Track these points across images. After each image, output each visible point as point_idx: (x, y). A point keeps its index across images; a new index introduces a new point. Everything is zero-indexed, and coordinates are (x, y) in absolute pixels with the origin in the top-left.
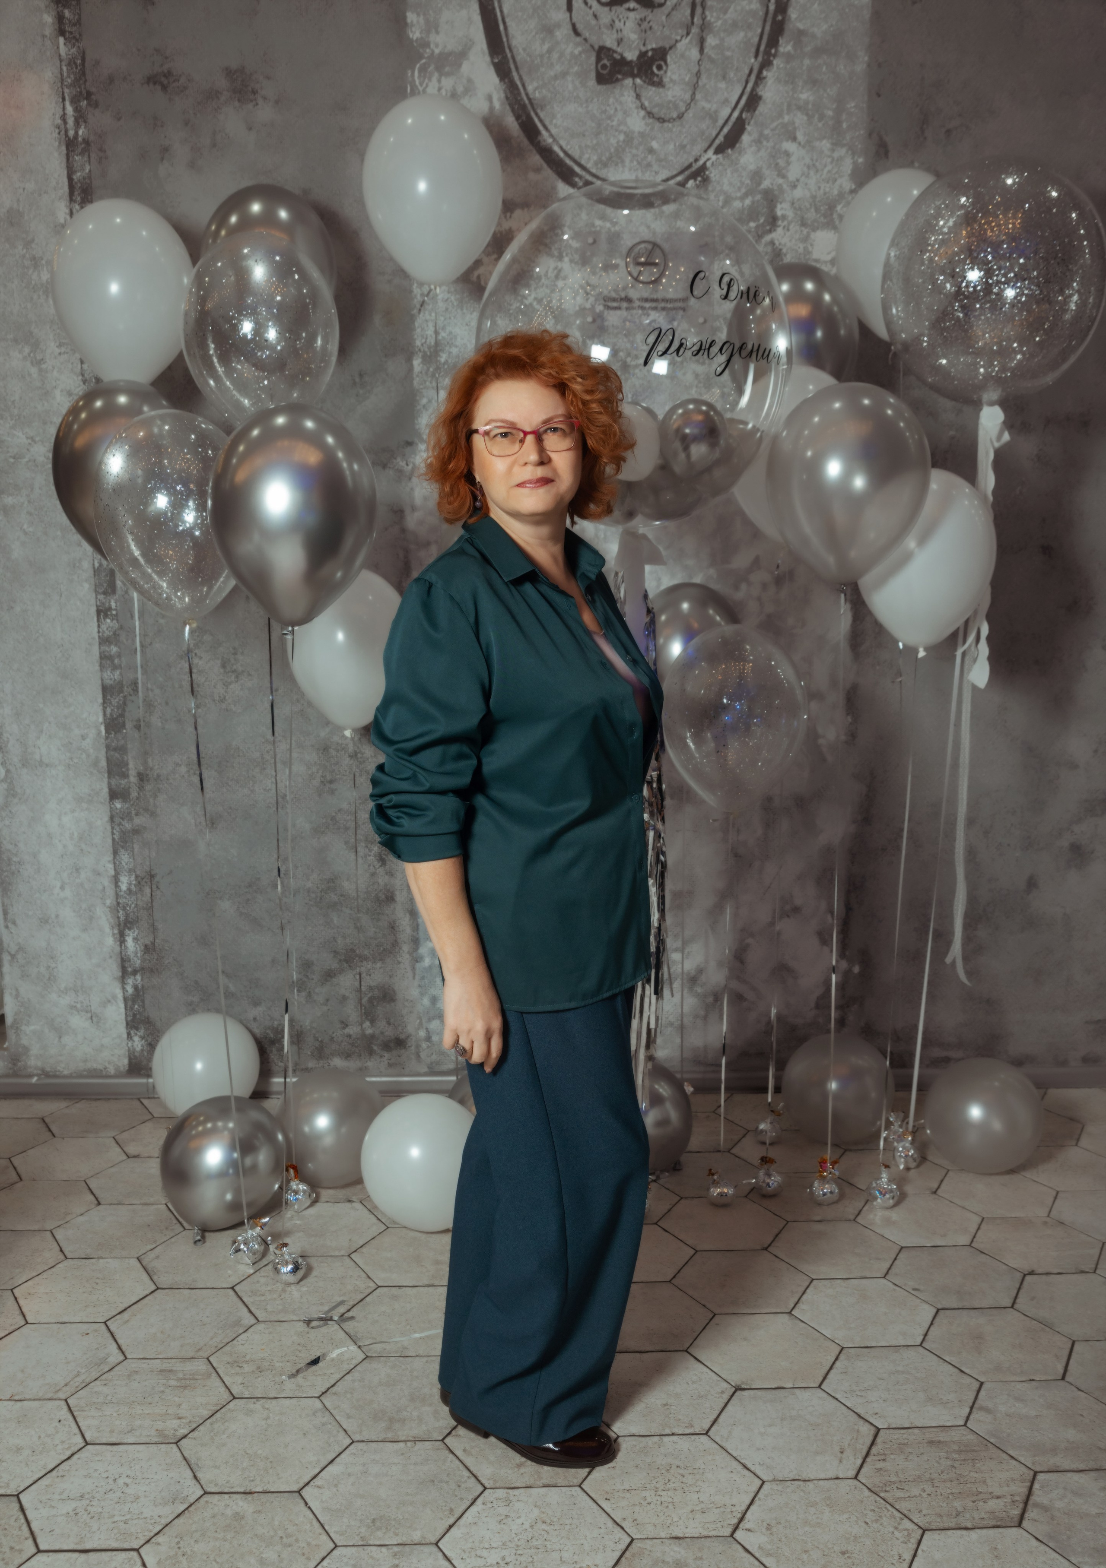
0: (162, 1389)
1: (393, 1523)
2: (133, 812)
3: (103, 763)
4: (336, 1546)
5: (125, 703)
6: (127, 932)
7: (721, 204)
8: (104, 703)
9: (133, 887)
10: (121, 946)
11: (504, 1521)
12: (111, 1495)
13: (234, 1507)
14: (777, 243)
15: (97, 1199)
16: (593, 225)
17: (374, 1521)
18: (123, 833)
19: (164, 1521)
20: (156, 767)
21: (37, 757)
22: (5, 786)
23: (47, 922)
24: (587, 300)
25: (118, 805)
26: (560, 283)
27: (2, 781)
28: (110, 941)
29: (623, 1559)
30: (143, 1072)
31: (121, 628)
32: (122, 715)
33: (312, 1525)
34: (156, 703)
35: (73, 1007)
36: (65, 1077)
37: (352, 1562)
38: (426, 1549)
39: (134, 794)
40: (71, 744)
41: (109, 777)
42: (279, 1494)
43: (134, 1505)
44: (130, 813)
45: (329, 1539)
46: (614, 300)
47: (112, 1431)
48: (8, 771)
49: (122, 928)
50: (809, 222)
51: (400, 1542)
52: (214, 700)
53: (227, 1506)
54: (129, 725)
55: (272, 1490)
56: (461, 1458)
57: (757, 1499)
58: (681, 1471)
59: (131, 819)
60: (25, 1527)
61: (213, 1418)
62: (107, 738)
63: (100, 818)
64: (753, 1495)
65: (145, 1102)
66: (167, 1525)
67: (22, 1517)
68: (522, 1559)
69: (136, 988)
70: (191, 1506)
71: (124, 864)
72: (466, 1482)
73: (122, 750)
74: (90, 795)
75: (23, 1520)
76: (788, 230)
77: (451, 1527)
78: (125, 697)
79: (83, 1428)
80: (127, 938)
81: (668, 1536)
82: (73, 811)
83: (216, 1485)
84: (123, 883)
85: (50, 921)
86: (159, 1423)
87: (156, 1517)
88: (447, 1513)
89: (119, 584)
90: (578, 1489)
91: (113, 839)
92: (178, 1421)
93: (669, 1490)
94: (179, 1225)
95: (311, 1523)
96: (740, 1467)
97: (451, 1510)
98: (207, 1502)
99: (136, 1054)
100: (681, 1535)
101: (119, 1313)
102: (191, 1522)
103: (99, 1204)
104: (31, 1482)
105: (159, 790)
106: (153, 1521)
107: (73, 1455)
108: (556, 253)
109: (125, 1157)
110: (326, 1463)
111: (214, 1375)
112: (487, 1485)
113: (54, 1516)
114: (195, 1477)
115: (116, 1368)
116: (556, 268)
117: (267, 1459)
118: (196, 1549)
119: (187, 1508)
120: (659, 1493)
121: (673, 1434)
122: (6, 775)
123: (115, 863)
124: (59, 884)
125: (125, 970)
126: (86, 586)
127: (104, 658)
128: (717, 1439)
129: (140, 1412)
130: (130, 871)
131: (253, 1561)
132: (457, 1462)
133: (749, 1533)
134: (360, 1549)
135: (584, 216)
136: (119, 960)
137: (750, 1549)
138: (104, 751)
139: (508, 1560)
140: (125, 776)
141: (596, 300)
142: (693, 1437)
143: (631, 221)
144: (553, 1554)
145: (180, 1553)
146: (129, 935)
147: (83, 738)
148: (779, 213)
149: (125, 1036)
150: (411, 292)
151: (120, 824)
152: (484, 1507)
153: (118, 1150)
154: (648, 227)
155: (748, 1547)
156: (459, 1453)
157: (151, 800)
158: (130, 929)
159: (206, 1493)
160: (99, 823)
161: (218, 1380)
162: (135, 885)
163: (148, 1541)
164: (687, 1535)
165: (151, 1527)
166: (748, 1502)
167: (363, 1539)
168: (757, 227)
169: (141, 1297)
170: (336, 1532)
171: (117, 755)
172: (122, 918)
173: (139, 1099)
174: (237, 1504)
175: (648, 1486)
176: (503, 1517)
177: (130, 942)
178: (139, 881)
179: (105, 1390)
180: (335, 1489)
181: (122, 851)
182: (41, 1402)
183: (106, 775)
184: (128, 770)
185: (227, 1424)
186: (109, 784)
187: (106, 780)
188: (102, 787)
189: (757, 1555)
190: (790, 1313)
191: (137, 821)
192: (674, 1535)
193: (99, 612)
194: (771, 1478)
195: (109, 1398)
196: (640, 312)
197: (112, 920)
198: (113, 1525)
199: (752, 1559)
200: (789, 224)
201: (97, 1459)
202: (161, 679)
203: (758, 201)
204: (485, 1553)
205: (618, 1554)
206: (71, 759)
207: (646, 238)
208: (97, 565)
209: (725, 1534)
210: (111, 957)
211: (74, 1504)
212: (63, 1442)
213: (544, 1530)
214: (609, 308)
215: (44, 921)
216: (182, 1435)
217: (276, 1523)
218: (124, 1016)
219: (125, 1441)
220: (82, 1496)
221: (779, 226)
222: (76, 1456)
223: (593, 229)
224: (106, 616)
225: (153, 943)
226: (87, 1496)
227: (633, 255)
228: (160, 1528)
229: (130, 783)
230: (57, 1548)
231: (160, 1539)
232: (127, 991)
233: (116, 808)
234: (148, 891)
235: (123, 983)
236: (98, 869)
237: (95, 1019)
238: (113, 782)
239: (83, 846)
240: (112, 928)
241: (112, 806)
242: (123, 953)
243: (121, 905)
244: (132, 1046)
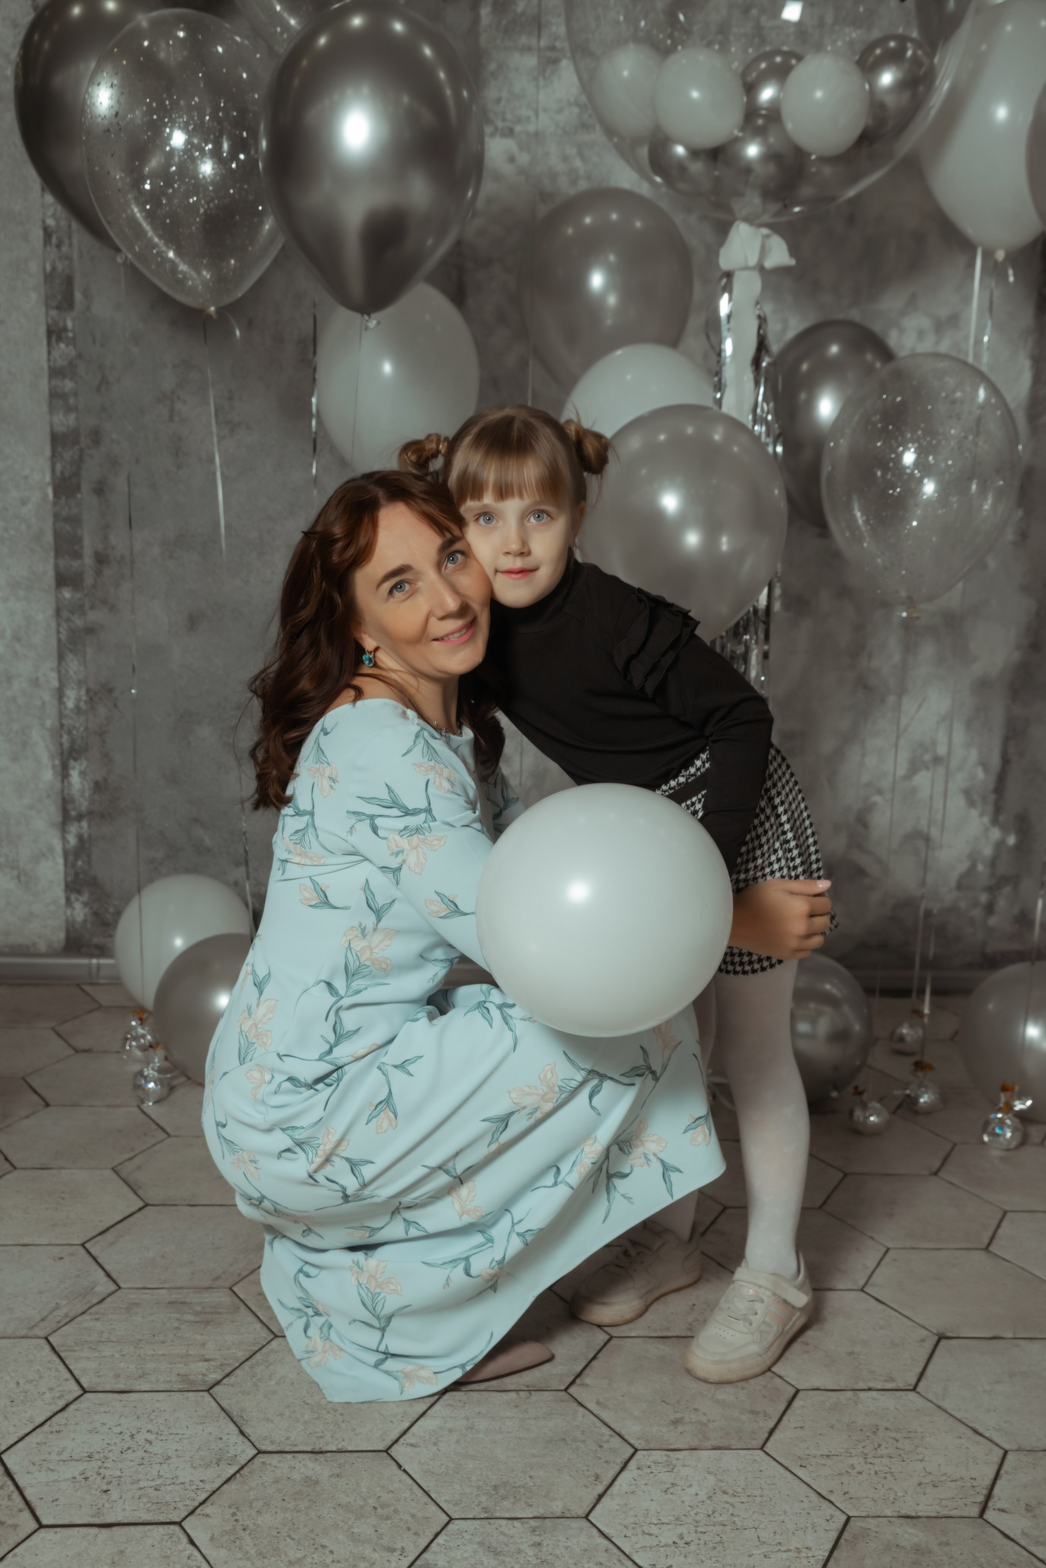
0: (176, 1325)
1: (522, 1491)
2: (87, 605)
3: (49, 537)
4: (451, 1519)
5: (81, 459)
6: (72, 763)
8: (53, 456)
9: (82, 705)
10: (63, 782)
11: (672, 1490)
12: (129, 1455)
13: (303, 1470)
15: (43, 1099)
17: (495, 1487)
18: (72, 632)
19: (211, 1487)
20: (120, 546)
25: (67, 594)
28: (48, 775)
29: (842, 1541)
30: (85, 950)
31: (80, 356)
32: (77, 474)
33: (413, 1493)
34: (122, 460)
37: (478, 1539)
38: (575, 1524)
39: (89, 580)
40: (7, 509)
41: (56, 557)
42: (360, 1454)
43: (165, 1466)
44: (83, 605)
45: (439, 1511)
47: (117, 1376)
49: (66, 757)
51: (536, 1514)
53: (292, 1468)
54: (86, 488)
55: (350, 1449)
56: (596, 1412)
57: (1002, 1472)
58: (893, 1435)
59: (83, 614)
60: (16, 1496)
61: (253, 1361)
62: (55, 504)
63: (42, 611)
64: (996, 1467)
65: (88, 988)
66: (214, 1492)
67: (9, 1483)
68: (705, 1537)
69: (80, 838)
70: (242, 1468)
71: (71, 673)
72: (608, 1441)
73: (75, 521)
74: (29, 580)
75: (12, 1487)
77: (600, 1497)
78: (81, 450)
79: (76, 1372)
80: (71, 772)
81: (895, 1514)
83: (273, 1442)
84: (69, 698)
86: (179, 1366)
87: (198, 1483)
88: (592, 1479)
89: (78, 296)
90: (760, 1452)
91: (59, 640)
92: (206, 1364)
93: (882, 1457)
94: (160, 1131)
95: (411, 1490)
96: (970, 1433)
97: (597, 1477)
98: (263, 1463)
99: (77, 926)
100: (913, 1514)
101: (101, 1233)
102: (247, 1488)
103: (47, 1105)
104: (16, 1439)
105: (122, 576)
106: (194, 1487)
107: (67, 1405)
109: (72, 1052)
110: (416, 1416)
111: (243, 1308)
112: (637, 1445)
113: (55, 1481)
114: (242, 1433)
115: (109, 1300)
117: (335, 1411)
118: (259, 1522)
119: (238, 1471)
120: (870, 1460)
121: (870, 1389)
123: (59, 672)
125: (67, 814)
126: (34, 296)
127: (55, 396)
128: (930, 1397)
129: (151, 1352)
130: (80, 683)
131: (341, 1537)
132: (592, 1417)
133: (1004, 1514)
134: (485, 1522)
136: (60, 800)
137: (1012, 1535)
138: (50, 520)
139: (688, 1539)
140: (77, 555)
142: (898, 1393)
144: (746, 1532)
145: (239, 1527)
146: (74, 768)
147: (24, 502)
149: (63, 901)
151: (68, 620)
152: (640, 1472)
153: (61, 1043)
155: (1007, 1532)
156: (592, 1406)
157: (112, 590)
158: (75, 759)
159: (260, 1452)
160: (40, 617)
161: (250, 1314)
162: (86, 702)
163: (192, 1512)
164: (920, 1514)
165: (193, 1495)
166: (992, 1476)
167: (485, 1510)
169: (126, 1214)
170: (445, 1501)
171: (68, 528)
172: (66, 745)
173: (78, 986)
174: (305, 1466)
175: (853, 1451)
176: (669, 1485)
177: (75, 776)
178: (93, 697)
179: (98, 1325)
180: (435, 1449)
181: (70, 656)
182: (12, 1341)
183: (52, 554)
184: (82, 547)
185: (272, 1367)
186: (56, 566)
187: (51, 561)
188: (47, 569)
189: (1023, 1543)
190: (986, 1249)
191: (93, 616)
192: (903, 1512)
193: (50, 333)
194: (1015, 1447)
195: (106, 1335)
197: (51, 747)
198: (140, 1492)
199: (1017, 1547)
201: (102, 1410)
202: (130, 428)
204: (654, 1530)
205: (834, 1535)
208: (48, 268)
209: (972, 1515)
210: (48, 796)
211: (81, 1467)
212: (51, 1389)
213: (727, 1503)
216: (214, 1382)
217: (364, 1490)
218: (62, 876)
219: (138, 1388)
220: (89, 1457)
222: (72, 1407)
224: (59, 339)
225: (105, 779)
226: (97, 1456)
228: (204, 1496)
229: (84, 565)
230: (66, 1522)
231: (208, 1509)
232: (68, 842)
233: (65, 599)
234: (102, 710)
235: (64, 831)
236: (37, 679)
237: (23, 879)
238: (62, 563)
239: (18, 646)
240: (52, 757)
241: (60, 596)
242: (66, 792)
243: (65, 728)
244: (72, 915)
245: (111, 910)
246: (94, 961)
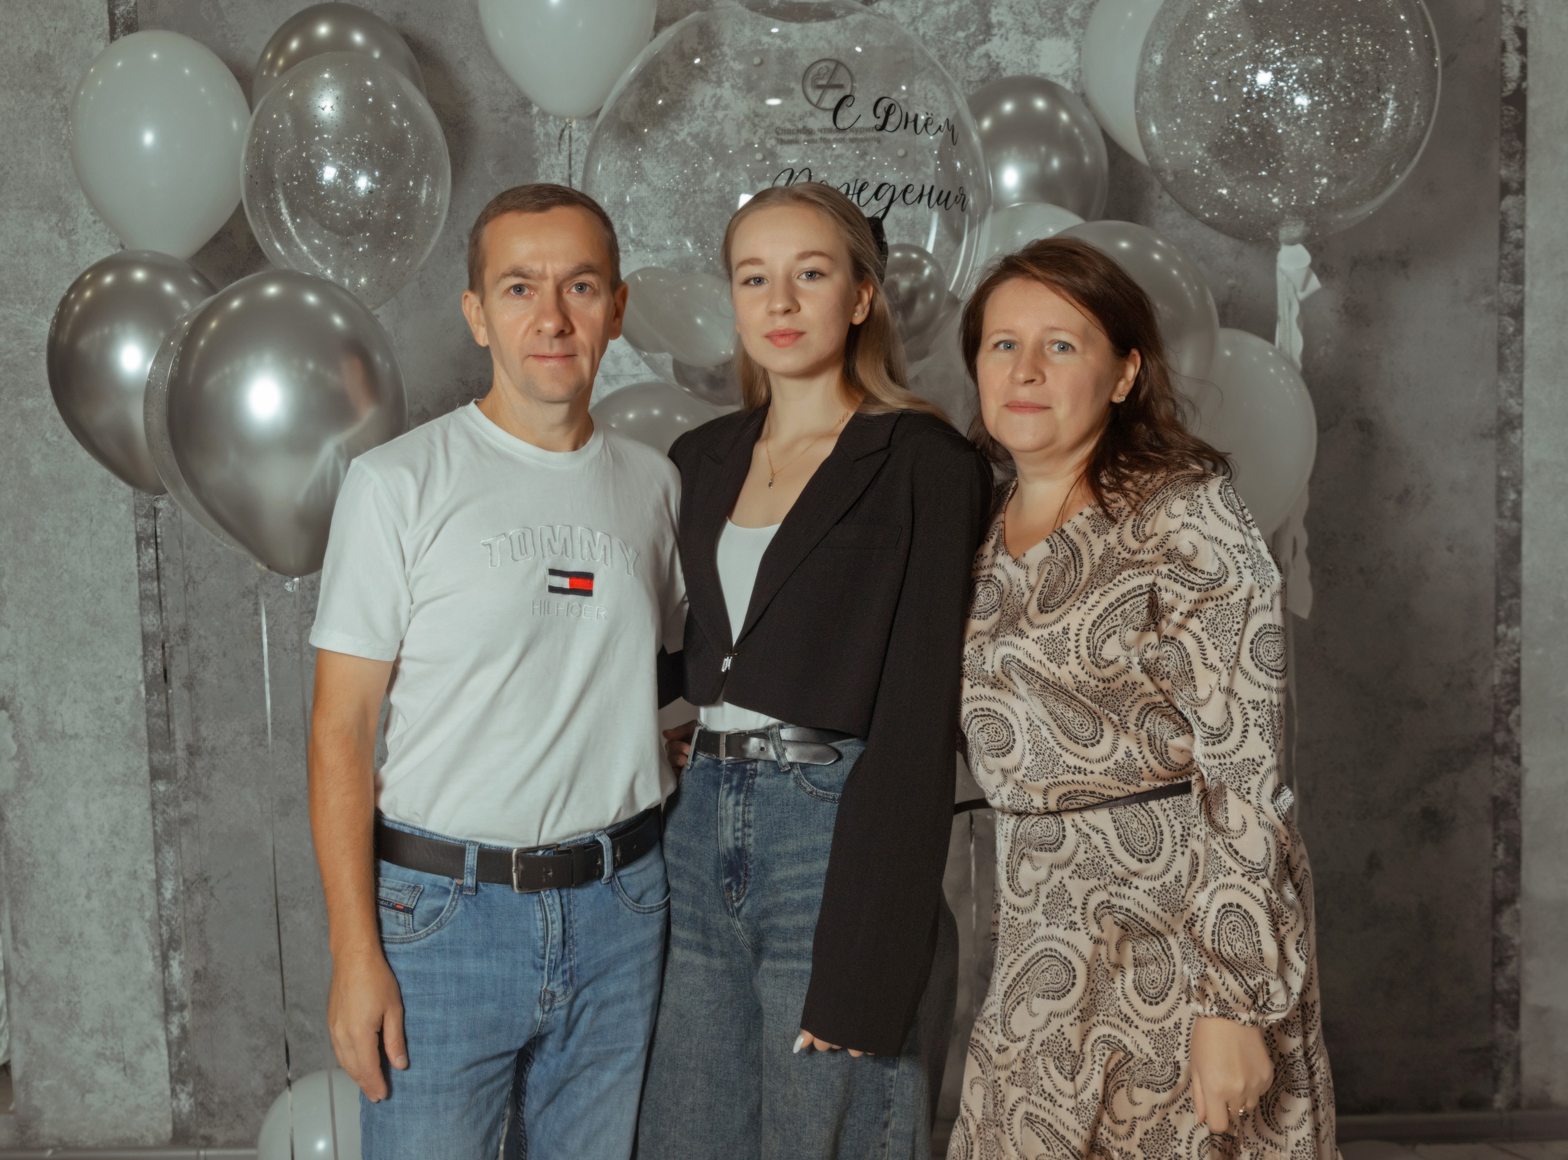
2: (181, 797)
3: (143, 733)
5: (171, 656)
6: (172, 953)
7: (920, 11)
8: (145, 655)
9: (180, 895)
10: (164, 973)
14: (993, 55)
16: (760, 42)
18: (167, 823)
20: (211, 737)
21: (59, 727)
22: (17, 765)
23: (68, 942)
24: (755, 133)
25: (161, 787)
26: (720, 115)
27: (13, 758)
28: (149, 967)
30: (191, 1141)
34: (211, 655)
35: (100, 1055)
36: (89, 1149)
39: (182, 773)
40: (102, 709)
41: (150, 752)
44: (177, 797)
46: (789, 132)
48: (21, 746)
49: (166, 948)
50: (1033, 29)
52: (285, 650)
54: (176, 683)
59: (178, 805)
62: (148, 701)
63: (138, 805)
69: (183, 1028)
71: (168, 864)
73: (167, 715)
74: (125, 775)
76: (1007, 39)
78: (171, 647)
80: (172, 962)
82: (104, 796)
84: (167, 889)
85: (72, 941)
91: (155, 832)
99: (183, 1117)
105: (214, 766)
108: (714, 78)
116: (714, 96)
122: (19, 751)
123: (156, 864)
124: (84, 892)
125: (169, 1006)
126: (123, 507)
127: (146, 598)
130: (176, 873)
135: (748, 32)
136: (161, 991)
138: (143, 716)
140: (169, 748)
141: (766, 133)
143: (807, 36)
146: (174, 958)
147: (118, 701)
148: (994, 19)
149: (168, 1093)
150: (532, 131)
151: (164, 812)
154: (830, 42)
157: (204, 780)
158: (175, 950)
160: (136, 811)
162: (183, 892)
168: (966, 37)
171: (160, 722)
172: (166, 936)
177: (175, 966)
178: (188, 886)
181: (166, 848)
183: (146, 749)
184: (174, 741)
186: (150, 760)
187: (146, 755)
188: (142, 764)
191: (187, 808)
193: (139, 540)
196: (823, 145)
197: (151, 938)
200: (1007, 32)
202: (217, 623)
203: (967, 6)
206: (102, 728)
207: (827, 56)
210: (150, 988)
214: (782, 142)
215: (65, 940)
218: (167, 1067)
221: (995, 35)
223: (759, 47)
224: (148, 545)
225: (205, 969)
227: (811, 76)
229: (177, 758)
232: (171, 1033)
233: (159, 792)
234: (199, 899)
235: (166, 1022)
236: (135, 872)
237: (129, 1072)
238: (156, 757)
239: (116, 842)
240: (153, 948)
241: (154, 789)
242: (167, 982)
243: (164, 919)
244: (178, 1106)
245: (217, 1100)
246: (202, 1153)
